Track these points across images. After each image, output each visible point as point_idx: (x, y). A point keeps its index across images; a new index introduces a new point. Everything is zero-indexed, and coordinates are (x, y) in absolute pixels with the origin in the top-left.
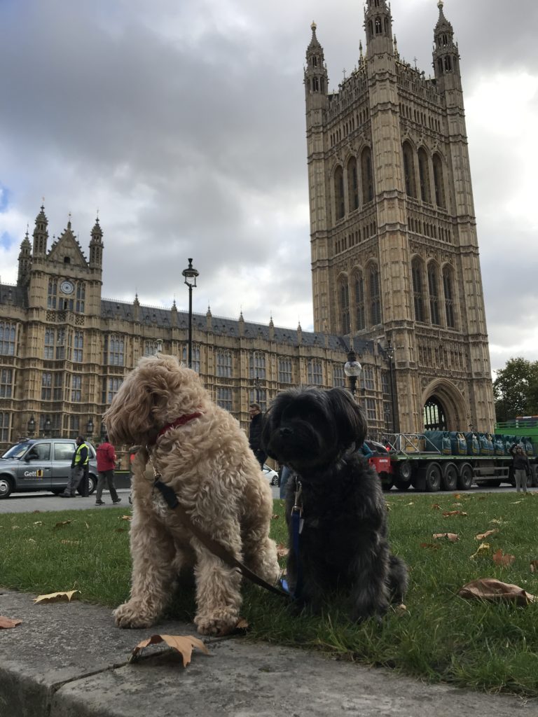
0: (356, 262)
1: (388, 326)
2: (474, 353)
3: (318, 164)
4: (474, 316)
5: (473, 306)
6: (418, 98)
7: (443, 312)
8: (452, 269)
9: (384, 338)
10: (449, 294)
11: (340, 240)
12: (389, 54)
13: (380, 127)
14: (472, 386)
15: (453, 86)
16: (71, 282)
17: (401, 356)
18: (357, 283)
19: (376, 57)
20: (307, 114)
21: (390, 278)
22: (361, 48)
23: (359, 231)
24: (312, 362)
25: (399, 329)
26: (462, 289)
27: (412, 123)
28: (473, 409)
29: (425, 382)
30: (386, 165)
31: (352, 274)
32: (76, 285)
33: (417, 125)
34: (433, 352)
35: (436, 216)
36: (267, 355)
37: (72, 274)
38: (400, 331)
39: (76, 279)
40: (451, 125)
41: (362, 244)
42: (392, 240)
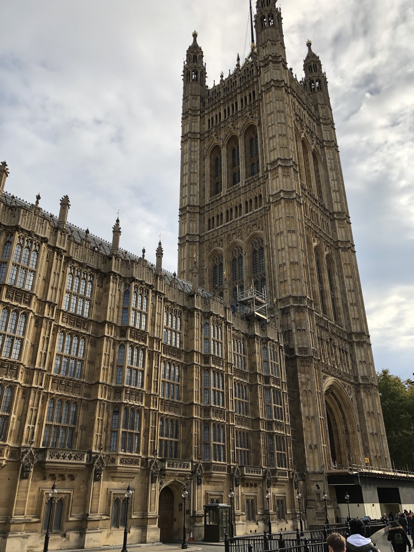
0: (235, 237)
1: (283, 302)
3: (193, 143)
4: (356, 313)
5: (354, 302)
7: (329, 303)
8: (333, 262)
11: (215, 216)
13: (274, 100)
14: (359, 392)
15: (325, 102)
17: (302, 339)
18: (235, 260)
19: (269, 43)
21: (287, 248)
23: (241, 205)
25: (299, 307)
26: (343, 284)
27: (296, 115)
30: (280, 135)
31: (228, 250)
33: (299, 118)
35: (318, 205)
38: (299, 310)
40: (324, 132)
41: (244, 217)
42: (287, 207)
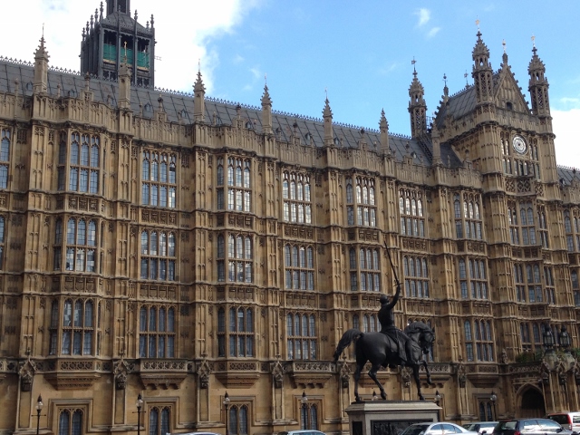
16: (522, 137)
32: (527, 141)
37: (523, 126)
39: (527, 132)
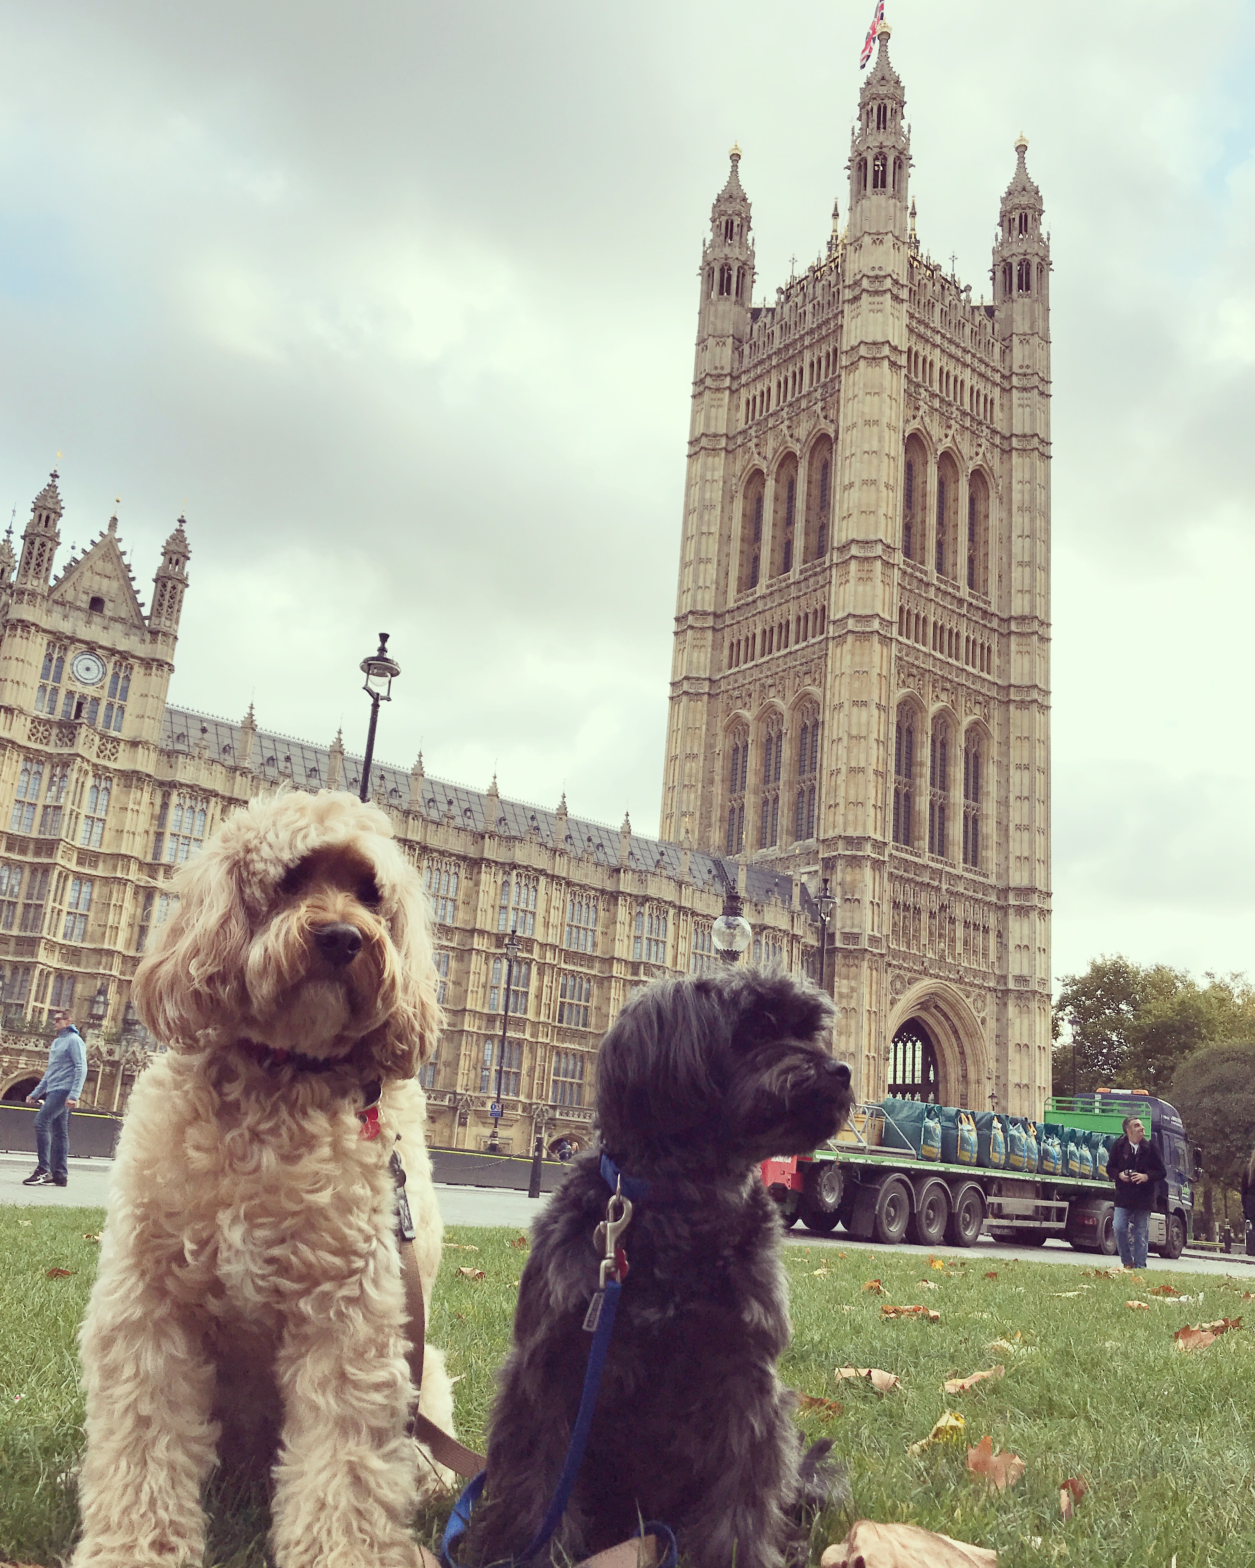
0: (772, 692)
1: (829, 846)
2: (1017, 929)
3: (710, 459)
4: (1026, 846)
5: (1026, 822)
6: (951, 341)
7: (956, 830)
8: (988, 735)
9: (816, 872)
10: (974, 789)
11: (743, 638)
12: (897, 238)
13: (861, 394)
14: (1005, 1004)
15: (1032, 327)
16: (99, 658)
17: (852, 918)
18: (769, 740)
19: (867, 240)
20: (698, 344)
21: (845, 738)
22: (836, 215)
23: (788, 623)
24: (646, 909)
25: (854, 857)
26: (1005, 782)
27: (933, 395)
28: (1002, 1059)
29: (898, 985)
30: (865, 482)
31: (759, 718)
32: (110, 667)
33: (942, 400)
34: (925, 916)
35: (964, 611)
36: (543, 880)
37: (104, 639)
38: (854, 861)
39: (113, 652)
40: (1017, 411)
41: (791, 653)
42: (858, 651)
